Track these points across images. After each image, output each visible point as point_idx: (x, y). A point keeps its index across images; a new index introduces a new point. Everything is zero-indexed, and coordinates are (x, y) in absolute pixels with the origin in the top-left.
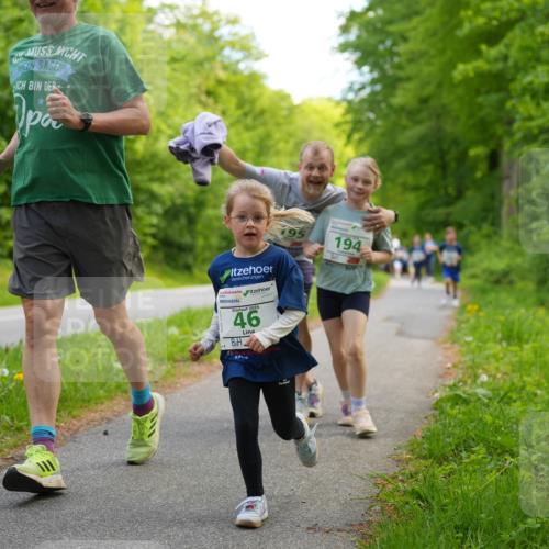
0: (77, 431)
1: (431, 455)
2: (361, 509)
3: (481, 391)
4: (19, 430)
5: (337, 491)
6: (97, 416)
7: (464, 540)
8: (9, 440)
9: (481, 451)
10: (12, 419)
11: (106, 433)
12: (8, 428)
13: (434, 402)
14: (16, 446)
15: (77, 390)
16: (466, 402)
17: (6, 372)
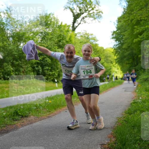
0: (61, 112)
1: (129, 113)
2: (114, 124)
3: (139, 101)
4: (50, 111)
5: (110, 121)
6: (65, 109)
7: (134, 129)
8: (48, 113)
9: (138, 112)
10: (49, 109)
11: (66, 112)
12: (48, 111)
13: (130, 103)
14: (49, 114)
15: (61, 104)
16: (137, 103)
17: (48, 101)
